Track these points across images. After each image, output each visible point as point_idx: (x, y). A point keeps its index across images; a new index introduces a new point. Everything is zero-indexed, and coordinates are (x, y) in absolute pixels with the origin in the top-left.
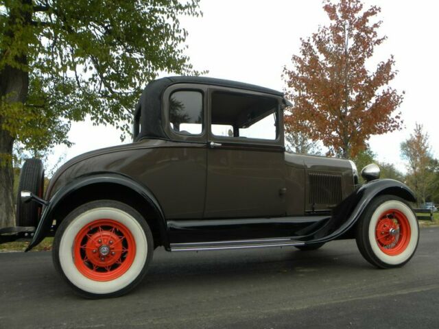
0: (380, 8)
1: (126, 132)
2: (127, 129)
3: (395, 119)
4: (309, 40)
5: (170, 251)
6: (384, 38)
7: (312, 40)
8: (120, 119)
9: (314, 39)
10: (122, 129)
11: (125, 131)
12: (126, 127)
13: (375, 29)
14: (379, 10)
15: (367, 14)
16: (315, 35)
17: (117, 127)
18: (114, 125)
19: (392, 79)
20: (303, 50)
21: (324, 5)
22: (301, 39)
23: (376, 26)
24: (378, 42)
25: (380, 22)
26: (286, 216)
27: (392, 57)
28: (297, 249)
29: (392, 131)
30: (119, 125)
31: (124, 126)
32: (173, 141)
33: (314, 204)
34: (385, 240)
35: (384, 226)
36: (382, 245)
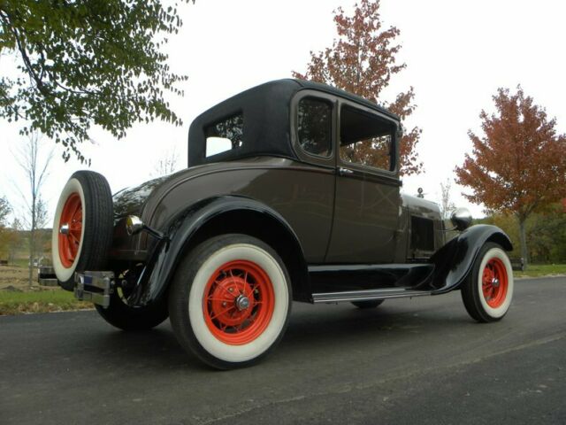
0: (399, 31)
1: (71, 148)
2: (71, 145)
3: (411, 161)
4: (321, 56)
5: (313, 302)
6: (403, 66)
7: (324, 55)
8: (63, 129)
9: (327, 56)
10: (65, 145)
11: (69, 146)
12: (70, 141)
13: (393, 54)
14: (398, 32)
15: (384, 35)
16: (329, 51)
17: (58, 141)
18: (52, 137)
19: (408, 114)
20: (312, 67)
21: (334, 15)
22: (311, 52)
23: (394, 50)
24: (396, 70)
25: (398, 46)
26: (392, 262)
27: (412, 90)
28: (354, 307)
29: (409, 174)
30: (60, 137)
31: (67, 140)
32: (300, 162)
33: (415, 250)
34: (485, 291)
35: (486, 276)
36: (485, 297)
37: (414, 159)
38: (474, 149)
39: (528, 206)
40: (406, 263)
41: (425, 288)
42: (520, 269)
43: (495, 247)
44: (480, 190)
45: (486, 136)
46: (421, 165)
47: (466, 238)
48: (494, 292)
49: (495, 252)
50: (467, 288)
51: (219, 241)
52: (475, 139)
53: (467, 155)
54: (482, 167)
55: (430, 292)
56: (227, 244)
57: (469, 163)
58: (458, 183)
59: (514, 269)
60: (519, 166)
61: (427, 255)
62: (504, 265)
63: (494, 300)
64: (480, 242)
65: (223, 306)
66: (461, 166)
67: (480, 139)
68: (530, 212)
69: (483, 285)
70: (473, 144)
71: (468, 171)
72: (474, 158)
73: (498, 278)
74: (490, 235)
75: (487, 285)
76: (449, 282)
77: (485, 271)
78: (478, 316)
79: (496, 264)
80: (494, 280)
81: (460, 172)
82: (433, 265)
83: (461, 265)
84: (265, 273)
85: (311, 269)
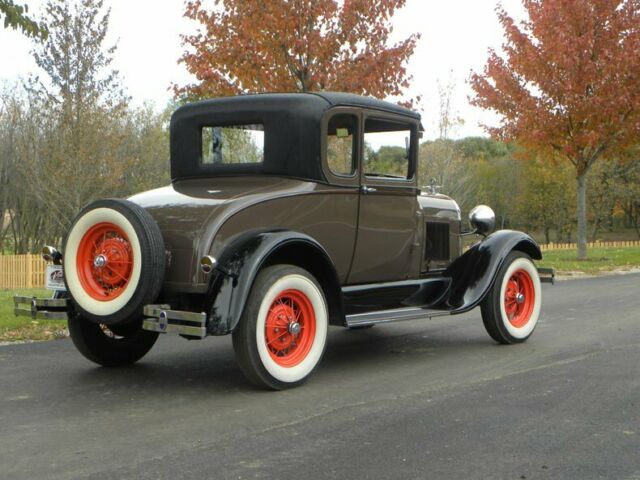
5: (347, 326)
26: (407, 279)
32: (329, 185)
33: (429, 261)
34: (508, 308)
35: (509, 290)
36: (508, 315)
37: (406, 84)
38: (505, 40)
39: (593, 148)
40: (421, 278)
41: (441, 306)
42: (551, 281)
43: (520, 257)
44: (511, 116)
45: (526, 17)
46: (418, 98)
47: (488, 247)
48: (518, 309)
49: (522, 263)
50: (488, 306)
51: (275, 273)
52: (506, 20)
53: (491, 50)
54: (516, 74)
55: (449, 312)
56: (281, 276)
57: (495, 67)
58: (473, 103)
59: (543, 280)
60: (581, 79)
61: (442, 266)
62: (530, 278)
63: (518, 318)
64: (505, 251)
65: (275, 332)
66: (480, 72)
67: (516, 23)
68: (595, 157)
69: (506, 300)
70: (503, 31)
71: (492, 82)
72: (505, 57)
73: (523, 293)
74: (516, 243)
75: (511, 301)
76: (467, 301)
77: (509, 284)
78: (500, 337)
79: (521, 277)
80: (519, 296)
81: (478, 84)
82: (450, 279)
83: (482, 280)
84: (308, 300)
85: (345, 289)
